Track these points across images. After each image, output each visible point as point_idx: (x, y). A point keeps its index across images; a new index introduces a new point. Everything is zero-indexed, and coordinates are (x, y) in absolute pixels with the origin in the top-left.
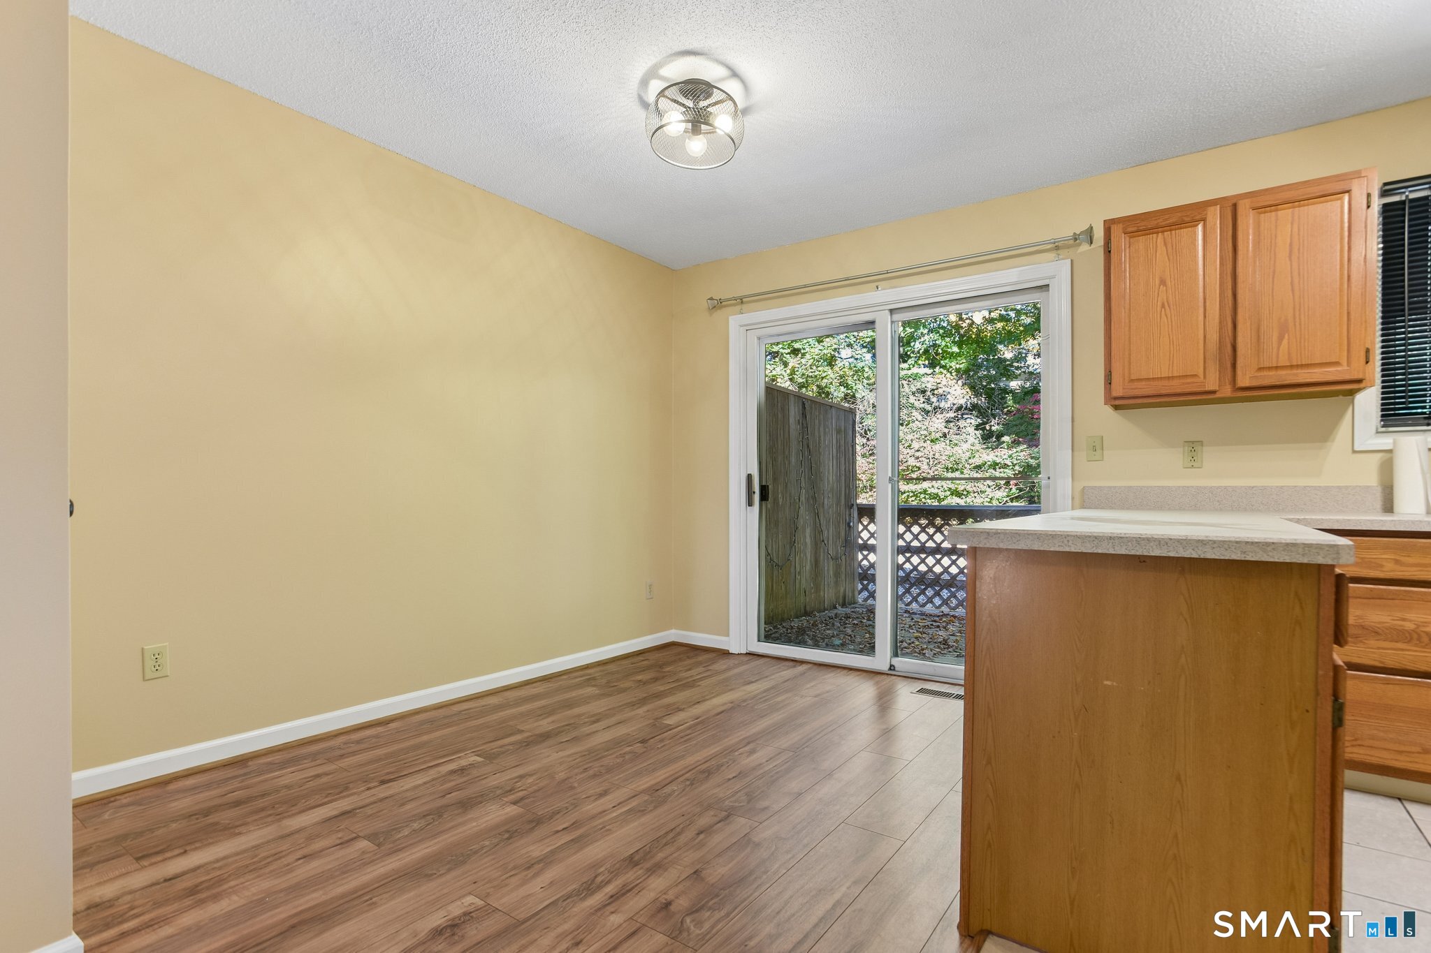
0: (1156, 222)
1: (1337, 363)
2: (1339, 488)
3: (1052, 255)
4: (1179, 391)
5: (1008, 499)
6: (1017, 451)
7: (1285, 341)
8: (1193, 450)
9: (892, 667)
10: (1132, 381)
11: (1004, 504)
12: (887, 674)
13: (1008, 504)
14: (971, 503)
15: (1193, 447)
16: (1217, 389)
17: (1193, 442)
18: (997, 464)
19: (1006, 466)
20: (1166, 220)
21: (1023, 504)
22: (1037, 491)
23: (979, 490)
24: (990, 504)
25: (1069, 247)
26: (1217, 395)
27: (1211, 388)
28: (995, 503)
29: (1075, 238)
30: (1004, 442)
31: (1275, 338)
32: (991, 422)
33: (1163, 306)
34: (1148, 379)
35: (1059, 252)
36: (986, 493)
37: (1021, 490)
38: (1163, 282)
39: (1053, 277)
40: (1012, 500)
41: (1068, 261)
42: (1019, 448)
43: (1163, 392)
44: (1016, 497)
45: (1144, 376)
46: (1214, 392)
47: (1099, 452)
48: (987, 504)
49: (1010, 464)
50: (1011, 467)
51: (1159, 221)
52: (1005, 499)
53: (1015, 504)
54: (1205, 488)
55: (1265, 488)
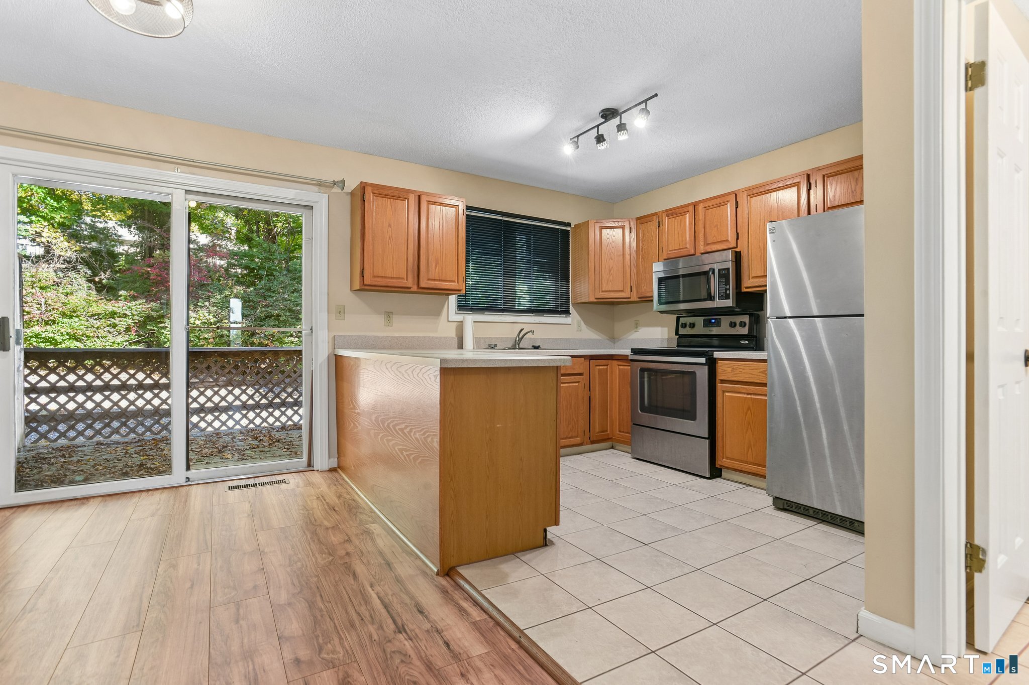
0: (387, 192)
1: (454, 281)
2: (445, 337)
3: (316, 188)
4: (396, 285)
5: (127, 343)
6: (136, 304)
7: (437, 268)
8: (389, 317)
9: (188, 479)
10: (374, 277)
11: (124, 347)
12: (186, 486)
13: (127, 347)
14: (93, 347)
15: (389, 315)
16: (411, 286)
17: (389, 312)
18: (115, 313)
19: (125, 315)
20: (392, 193)
21: (142, 347)
22: (157, 337)
23: (100, 335)
24: (112, 348)
25: (327, 187)
26: (412, 290)
27: (410, 286)
28: (116, 346)
29: (335, 183)
30: (121, 296)
31: (434, 265)
32: (101, 275)
33: (390, 239)
34: (382, 277)
35: (321, 187)
36: (107, 338)
37: (139, 336)
38: (390, 226)
39: (317, 202)
40: (130, 344)
41: (327, 195)
42: (138, 302)
43: (389, 285)
44: (134, 342)
45: (380, 274)
46: (410, 288)
47: (342, 314)
48: (108, 347)
49: (130, 314)
50: (130, 317)
51: (388, 192)
52: (125, 344)
53: (134, 347)
54: (395, 337)
55: (418, 337)
